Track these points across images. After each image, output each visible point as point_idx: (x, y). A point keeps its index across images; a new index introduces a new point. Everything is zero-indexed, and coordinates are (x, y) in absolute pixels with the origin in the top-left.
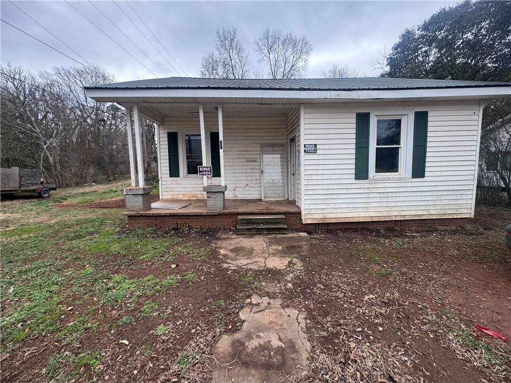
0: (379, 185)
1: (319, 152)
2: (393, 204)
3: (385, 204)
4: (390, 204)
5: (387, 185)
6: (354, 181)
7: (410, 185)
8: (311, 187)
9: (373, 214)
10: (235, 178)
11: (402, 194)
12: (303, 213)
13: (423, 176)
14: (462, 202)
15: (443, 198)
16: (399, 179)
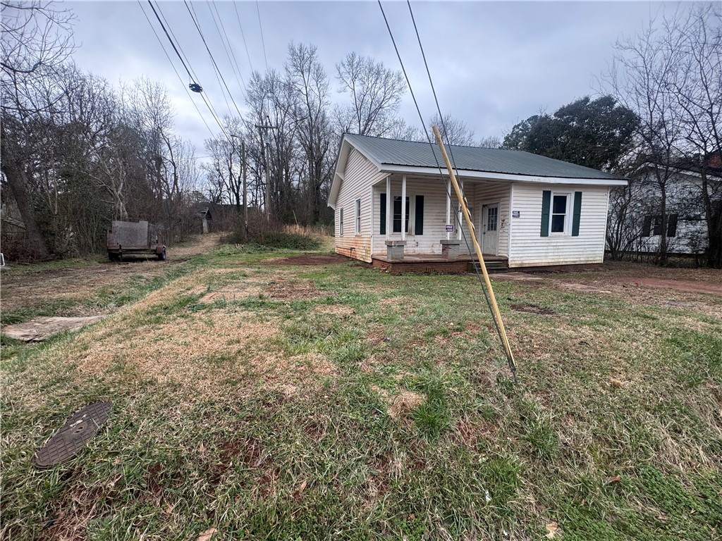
0: (553, 241)
2: (561, 254)
3: (556, 254)
4: (559, 254)
5: (558, 241)
6: (540, 238)
7: (570, 240)
11: (566, 247)
15: (588, 249)
16: (565, 236)
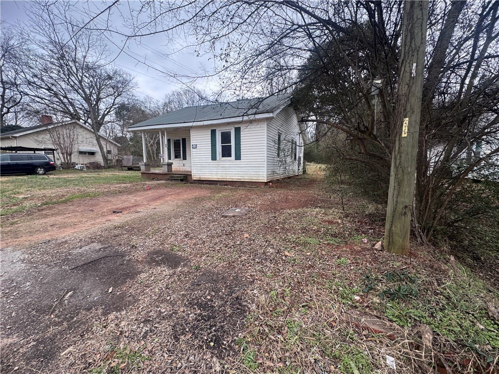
0: (222, 163)
1: (197, 148)
3: (224, 173)
4: (227, 173)
6: (211, 161)
7: (235, 163)
8: (195, 164)
9: (219, 177)
12: (192, 175)
13: (240, 159)
14: (260, 173)
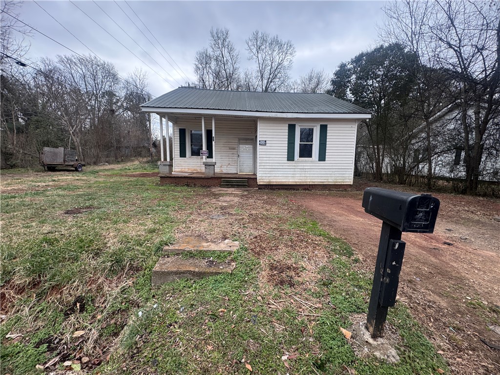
1: (267, 145)
2: (308, 175)
3: (304, 175)
4: (306, 175)
5: (305, 165)
6: (286, 162)
7: (318, 165)
8: (263, 164)
9: (297, 180)
10: (221, 160)
11: (313, 170)
12: (258, 179)
13: (325, 160)
14: (346, 175)
15: (336, 173)
16: (311, 161)
